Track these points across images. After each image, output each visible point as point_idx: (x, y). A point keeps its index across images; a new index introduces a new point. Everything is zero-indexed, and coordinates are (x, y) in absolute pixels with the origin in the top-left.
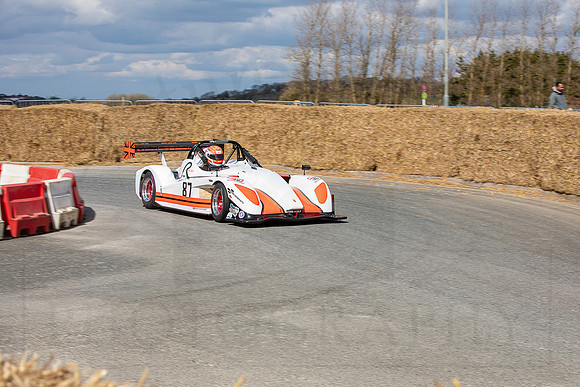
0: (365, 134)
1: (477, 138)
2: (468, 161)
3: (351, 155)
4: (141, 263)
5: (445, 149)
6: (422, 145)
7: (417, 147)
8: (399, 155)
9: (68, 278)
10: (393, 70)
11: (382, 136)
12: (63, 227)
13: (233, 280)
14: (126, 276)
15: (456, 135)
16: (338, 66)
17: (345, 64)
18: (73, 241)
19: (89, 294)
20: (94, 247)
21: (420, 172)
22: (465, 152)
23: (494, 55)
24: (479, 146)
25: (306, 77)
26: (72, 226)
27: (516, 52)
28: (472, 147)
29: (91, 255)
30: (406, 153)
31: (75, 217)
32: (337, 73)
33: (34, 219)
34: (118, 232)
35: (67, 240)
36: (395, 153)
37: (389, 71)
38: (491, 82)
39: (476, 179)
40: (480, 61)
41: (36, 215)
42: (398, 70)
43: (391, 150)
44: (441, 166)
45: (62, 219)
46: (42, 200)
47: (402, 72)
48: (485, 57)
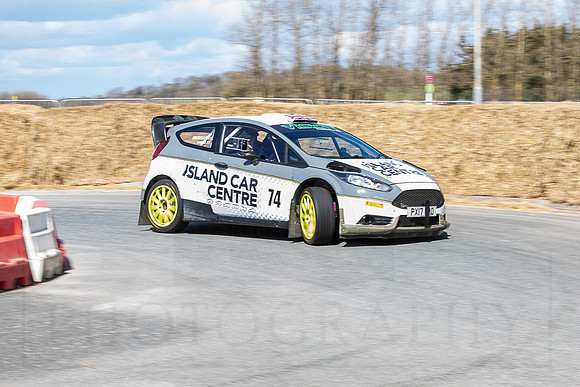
0: (407, 141)
1: (571, 145)
2: (560, 176)
5: (524, 160)
6: (490, 155)
7: (483, 158)
8: (458, 170)
9: (101, 352)
10: (373, 54)
11: (432, 144)
12: (45, 279)
13: (340, 350)
14: (181, 348)
15: (540, 141)
16: (299, 51)
17: (309, 48)
20: (107, 306)
21: (488, 193)
22: (553, 163)
24: (571, 155)
25: (256, 65)
26: (56, 276)
28: (564, 156)
30: (468, 168)
31: (58, 263)
32: (298, 59)
33: (12, 268)
34: (127, 284)
36: (451, 166)
37: (368, 56)
38: (507, 69)
39: (571, 201)
40: (490, 42)
41: (13, 262)
42: (381, 55)
43: (445, 162)
44: (518, 185)
45: (45, 266)
46: (17, 241)
47: (388, 57)
48: (498, 35)
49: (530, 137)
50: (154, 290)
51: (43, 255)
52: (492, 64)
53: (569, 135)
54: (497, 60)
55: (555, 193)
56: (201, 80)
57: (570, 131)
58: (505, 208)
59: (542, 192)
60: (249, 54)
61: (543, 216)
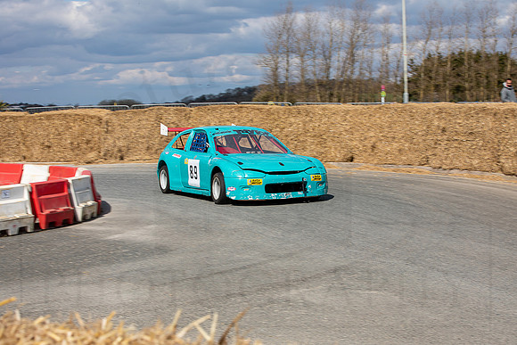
0: (342, 129)
1: (444, 130)
2: (437, 151)
3: (330, 148)
4: (162, 250)
5: (415, 140)
6: (394, 138)
7: (390, 139)
8: (373, 147)
9: (99, 265)
10: (352, 73)
12: (85, 219)
13: (248, 263)
14: (150, 262)
15: (425, 128)
16: (303, 70)
17: (309, 68)
18: (97, 232)
19: (120, 279)
20: (116, 237)
21: (393, 162)
22: (433, 143)
23: (441, 57)
24: (445, 137)
25: (275, 80)
26: (93, 218)
27: (461, 53)
28: (439, 138)
29: (116, 244)
30: (379, 145)
31: (95, 210)
32: (303, 76)
33: (60, 213)
34: (135, 223)
35: (91, 231)
36: (369, 145)
37: (349, 73)
38: (440, 81)
39: (444, 167)
40: (429, 63)
41: (61, 209)
42: (357, 72)
43: (366, 143)
44: (412, 156)
45: (83, 212)
46: (66, 196)
47: (361, 73)
48: (434, 59)
49: (418, 125)
50: (150, 227)
51: (83, 205)
52: (430, 78)
53: (442, 125)
54: (433, 75)
55: (434, 162)
56: (244, 90)
57: (443, 121)
58: (402, 172)
59: (426, 162)
60: (270, 73)
61: (426, 177)
